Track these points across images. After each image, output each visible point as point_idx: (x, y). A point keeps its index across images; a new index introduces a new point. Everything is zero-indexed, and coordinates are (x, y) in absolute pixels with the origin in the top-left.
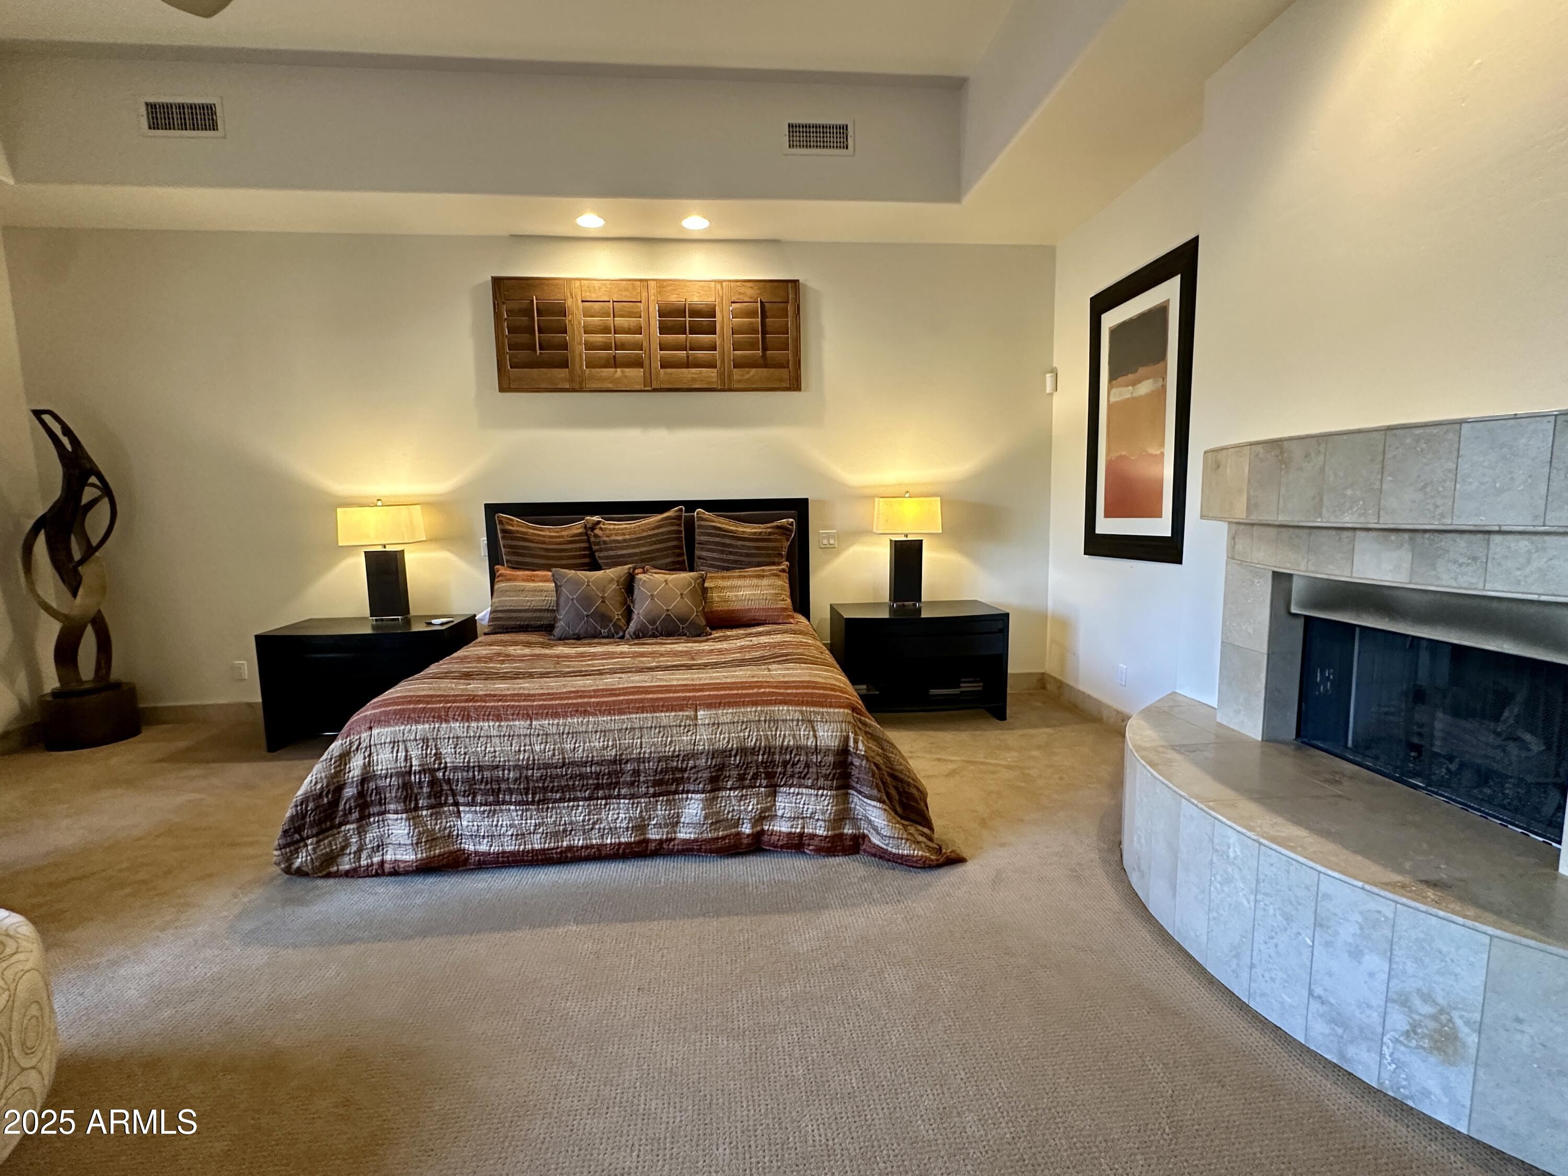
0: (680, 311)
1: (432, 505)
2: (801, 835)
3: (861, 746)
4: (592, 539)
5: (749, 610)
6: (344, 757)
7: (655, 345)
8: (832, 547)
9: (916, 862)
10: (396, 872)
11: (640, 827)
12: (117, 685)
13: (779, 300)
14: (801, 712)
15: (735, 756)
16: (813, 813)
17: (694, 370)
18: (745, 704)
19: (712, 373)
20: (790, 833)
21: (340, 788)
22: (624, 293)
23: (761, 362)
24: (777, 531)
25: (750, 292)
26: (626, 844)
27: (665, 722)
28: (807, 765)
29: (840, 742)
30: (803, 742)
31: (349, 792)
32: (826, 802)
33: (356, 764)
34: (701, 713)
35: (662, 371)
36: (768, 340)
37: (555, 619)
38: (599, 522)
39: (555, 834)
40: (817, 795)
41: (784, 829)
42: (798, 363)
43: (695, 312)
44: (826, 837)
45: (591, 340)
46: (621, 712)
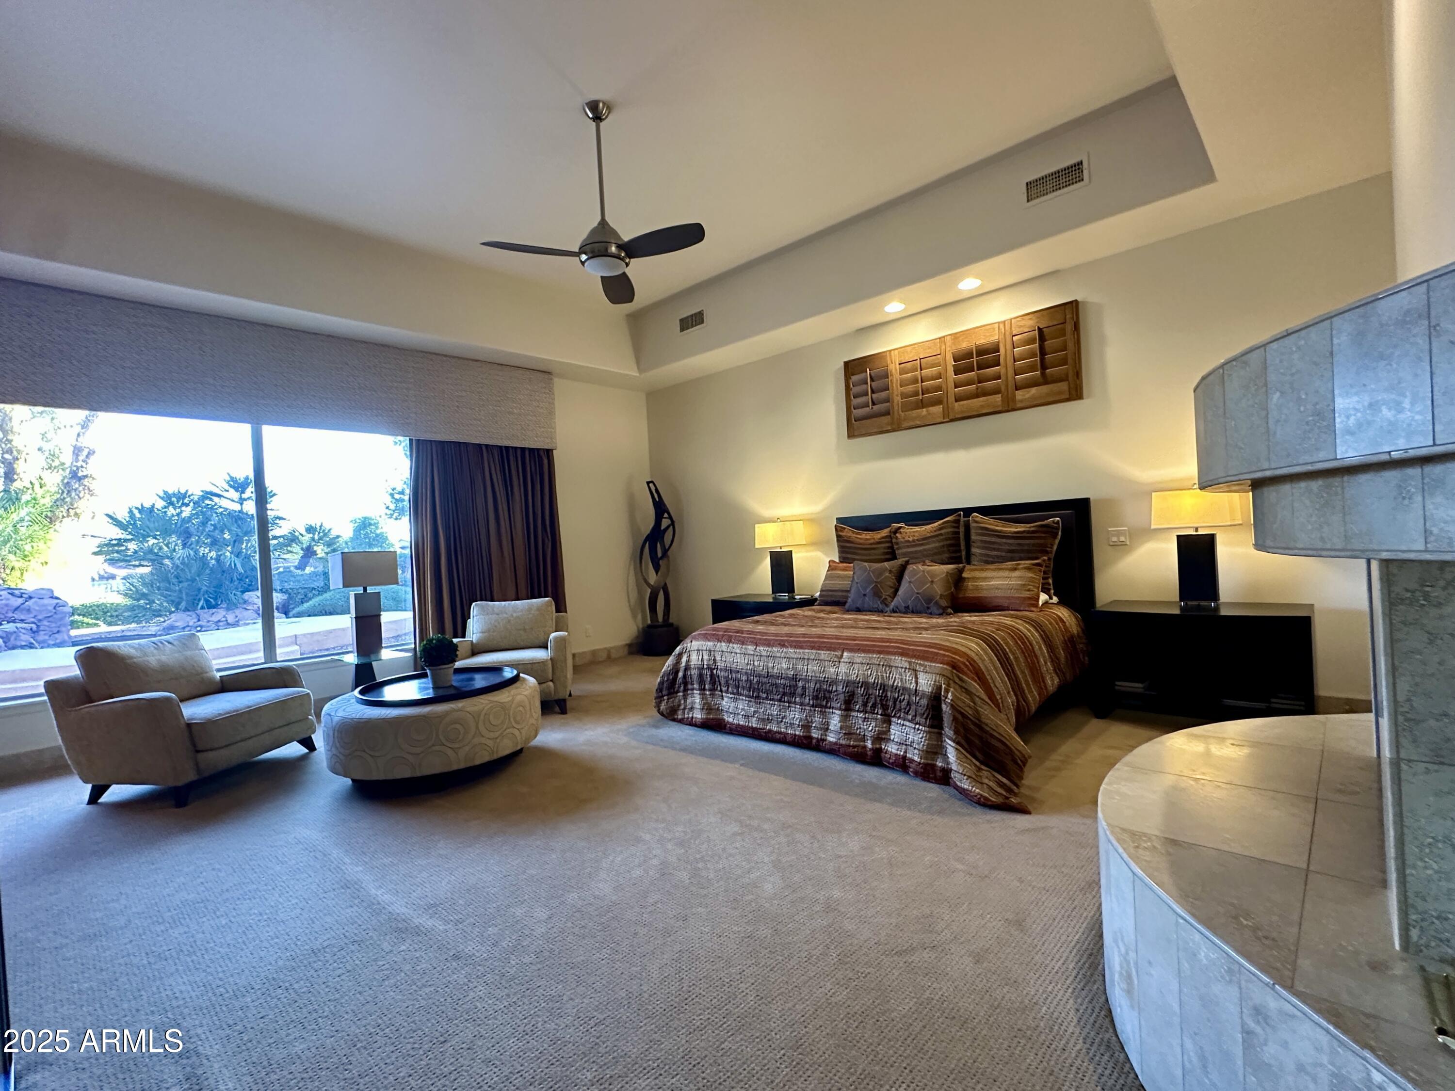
0: (969, 355)
1: (809, 520)
2: (904, 757)
3: (950, 695)
4: (894, 540)
5: (996, 597)
6: (680, 655)
7: (951, 384)
8: (1123, 544)
9: (972, 796)
10: (691, 723)
11: (807, 727)
12: (672, 625)
13: (1055, 323)
14: (910, 663)
15: (861, 687)
16: (912, 742)
17: (981, 399)
18: (873, 652)
19: (998, 398)
20: (896, 754)
21: (677, 672)
22: (928, 351)
23: (1041, 380)
24: (1040, 529)
25: (1031, 323)
26: (799, 736)
27: (822, 657)
28: (909, 704)
29: (933, 689)
30: (908, 685)
31: (681, 674)
32: (921, 736)
33: (684, 659)
34: (845, 654)
35: (956, 404)
36: (1047, 360)
37: (847, 597)
38: (900, 528)
39: (763, 720)
40: (914, 728)
41: (894, 751)
42: (1078, 374)
43: (982, 351)
44: (920, 763)
45: (905, 391)
46: (801, 648)
